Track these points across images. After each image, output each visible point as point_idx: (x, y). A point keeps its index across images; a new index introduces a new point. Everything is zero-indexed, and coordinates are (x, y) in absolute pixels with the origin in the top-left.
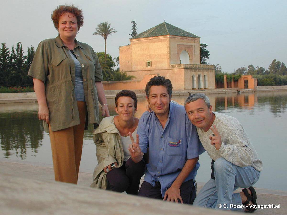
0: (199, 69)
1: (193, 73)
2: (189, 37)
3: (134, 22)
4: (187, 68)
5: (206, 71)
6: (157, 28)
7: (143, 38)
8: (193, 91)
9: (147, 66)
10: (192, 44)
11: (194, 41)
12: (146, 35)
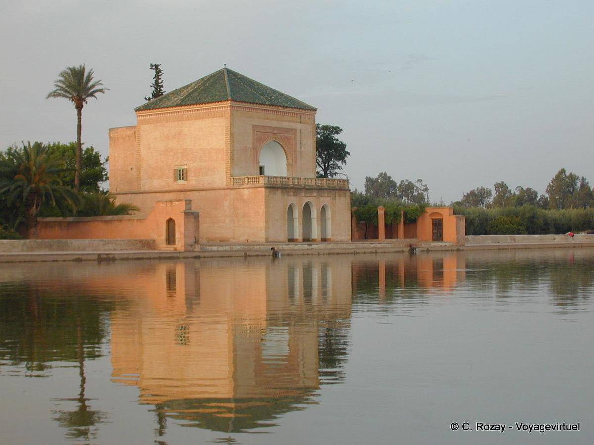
0: (308, 189)
1: (292, 199)
2: (287, 107)
3: (157, 66)
4: (274, 187)
5: (326, 195)
6: (204, 84)
7: (167, 108)
8: (284, 246)
9: (175, 181)
10: (293, 125)
11: (301, 117)
12: (176, 99)
